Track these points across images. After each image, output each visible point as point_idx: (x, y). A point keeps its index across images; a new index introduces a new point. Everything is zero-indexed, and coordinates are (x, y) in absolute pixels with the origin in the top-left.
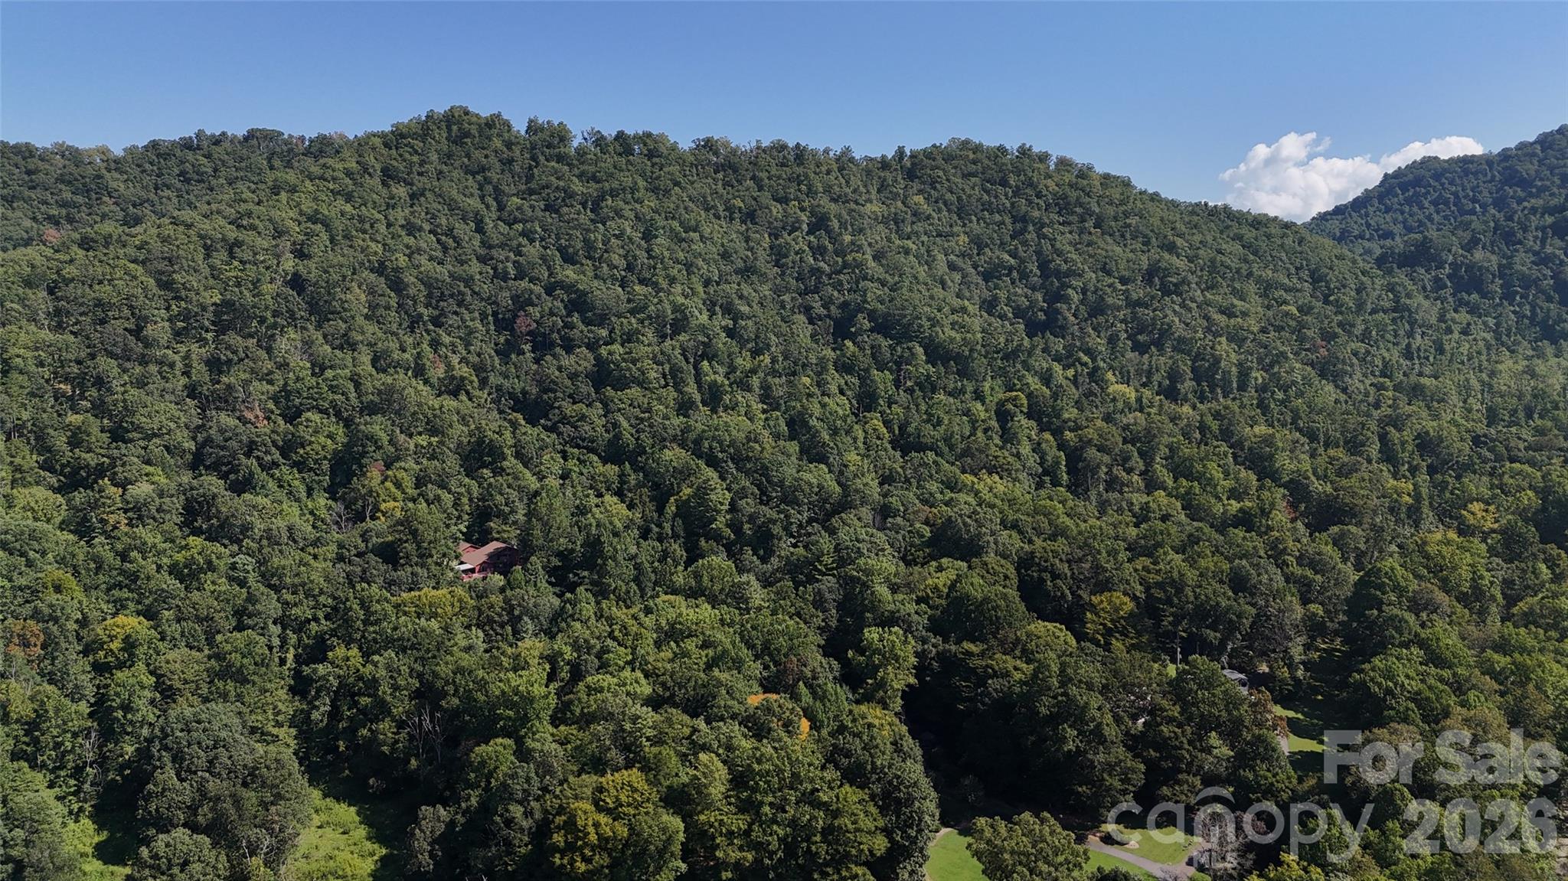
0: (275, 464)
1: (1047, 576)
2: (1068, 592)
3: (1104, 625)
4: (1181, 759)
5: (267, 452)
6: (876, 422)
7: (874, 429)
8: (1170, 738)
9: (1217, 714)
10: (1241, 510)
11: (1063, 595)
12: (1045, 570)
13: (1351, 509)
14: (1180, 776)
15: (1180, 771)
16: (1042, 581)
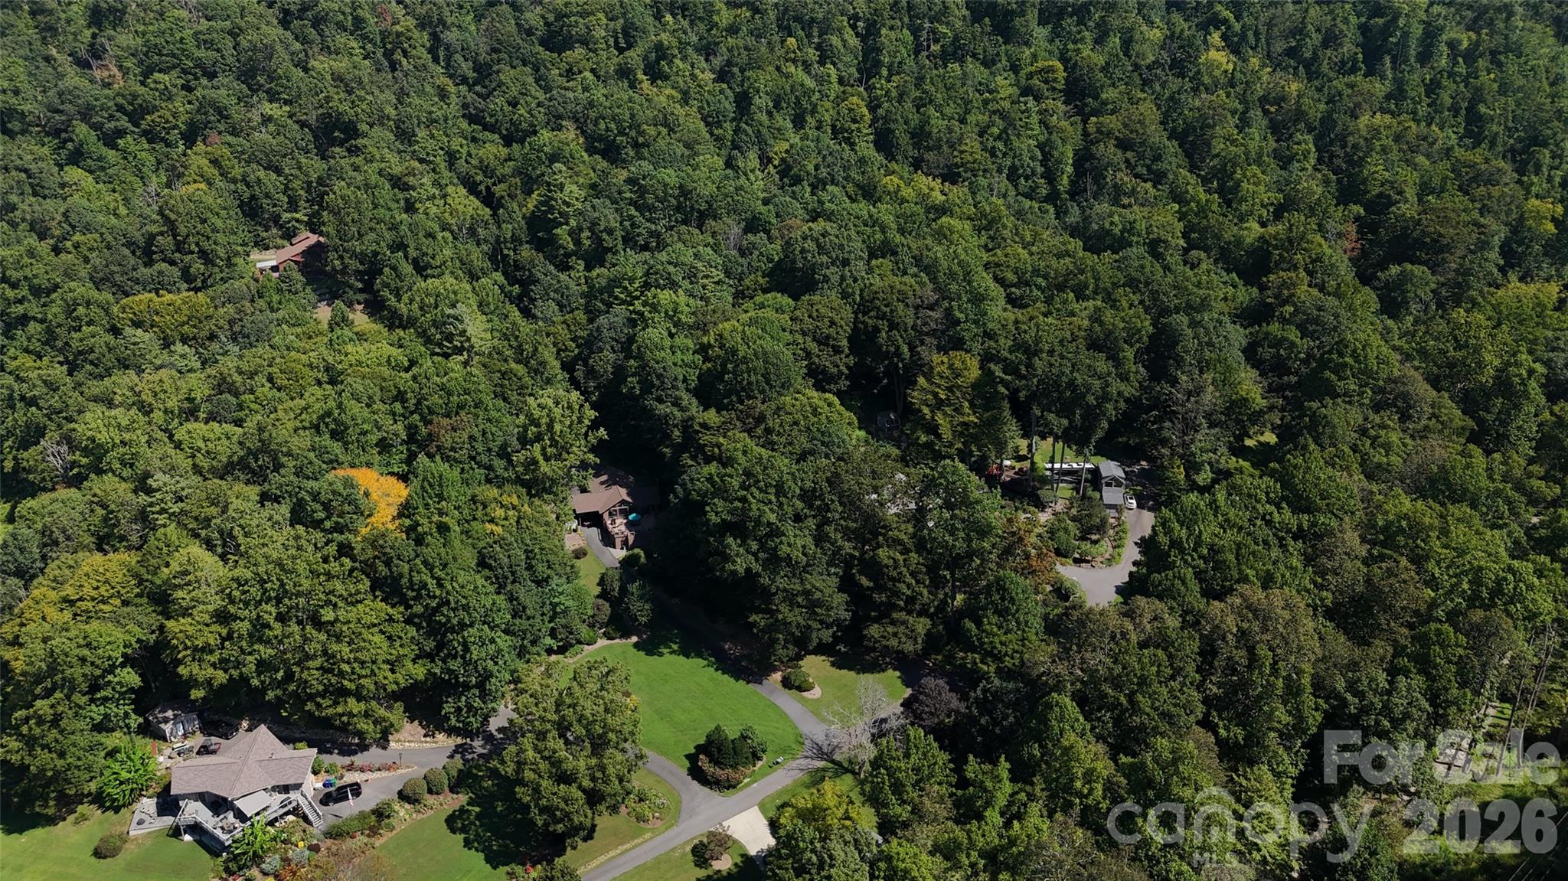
0: (121, 133)
1: (883, 325)
2: (905, 349)
3: (936, 395)
4: (897, 594)
5: (111, 117)
6: (855, 99)
7: (851, 110)
8: (887, 567)
9: (951, 542)
10: (1262, 238)
11: (898, 353)
12: (883, 317)
13: (1433, 240)
14: (895, 615)
15: (895, 607)
16: (877, 330)
